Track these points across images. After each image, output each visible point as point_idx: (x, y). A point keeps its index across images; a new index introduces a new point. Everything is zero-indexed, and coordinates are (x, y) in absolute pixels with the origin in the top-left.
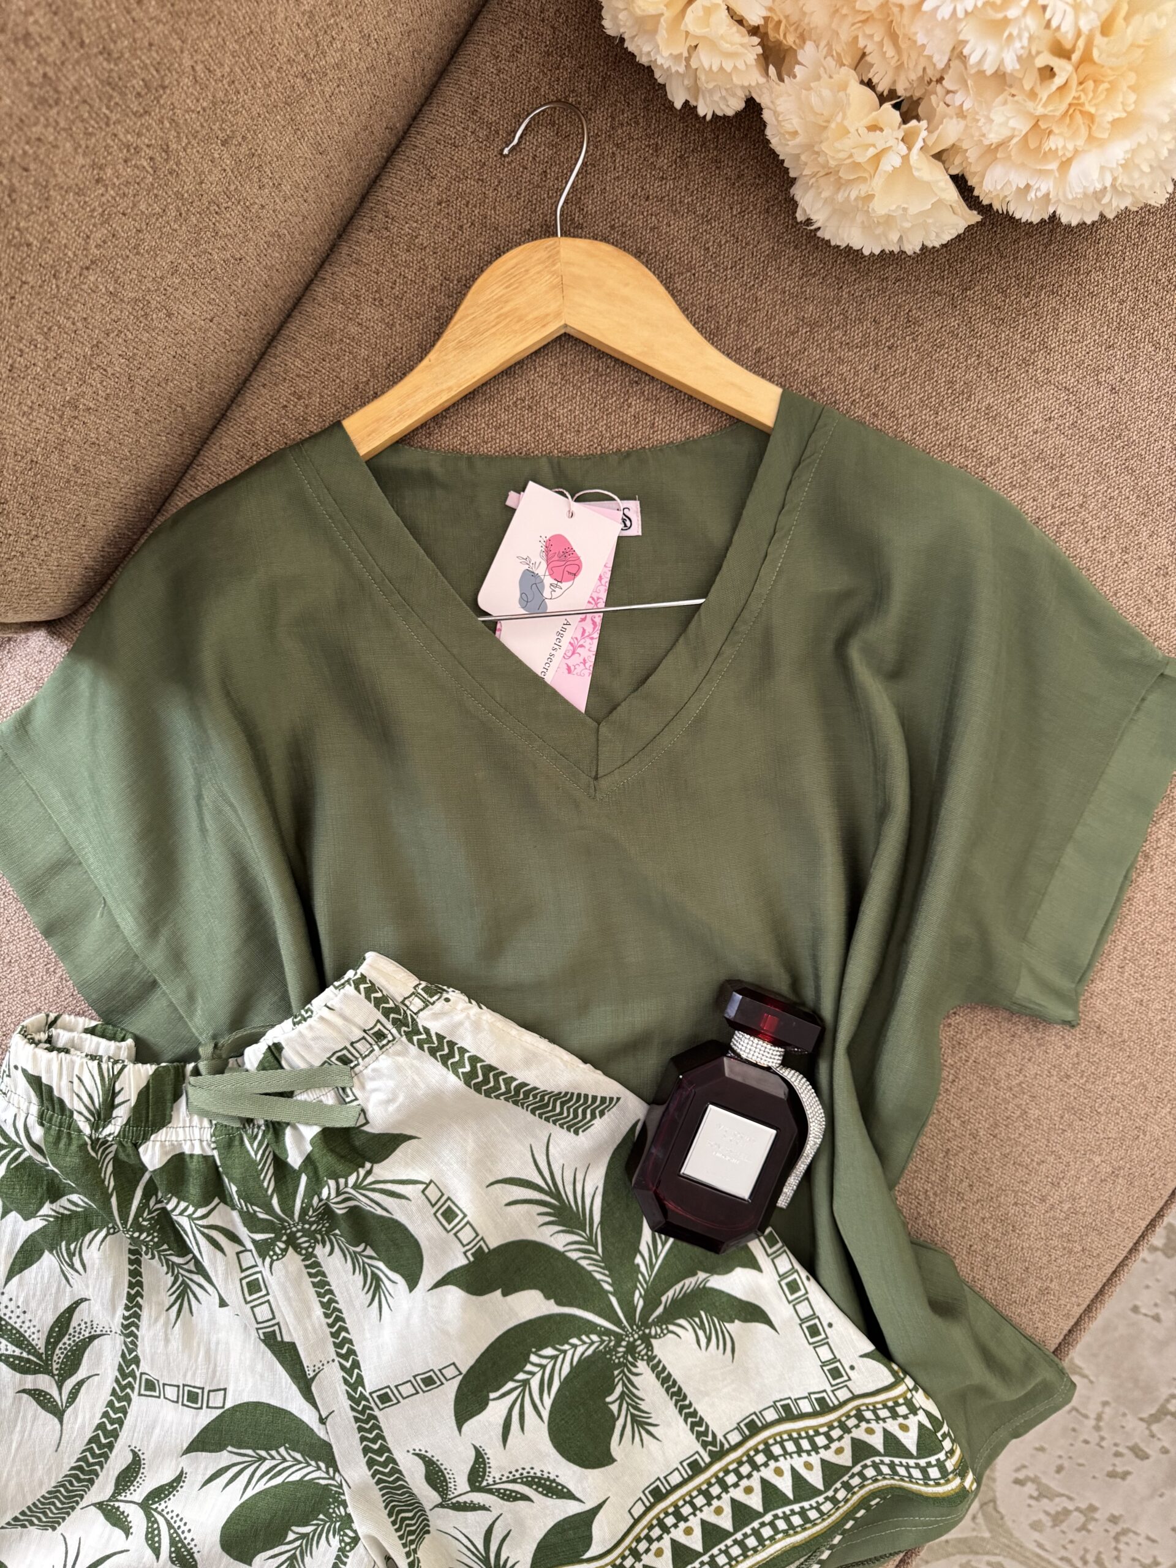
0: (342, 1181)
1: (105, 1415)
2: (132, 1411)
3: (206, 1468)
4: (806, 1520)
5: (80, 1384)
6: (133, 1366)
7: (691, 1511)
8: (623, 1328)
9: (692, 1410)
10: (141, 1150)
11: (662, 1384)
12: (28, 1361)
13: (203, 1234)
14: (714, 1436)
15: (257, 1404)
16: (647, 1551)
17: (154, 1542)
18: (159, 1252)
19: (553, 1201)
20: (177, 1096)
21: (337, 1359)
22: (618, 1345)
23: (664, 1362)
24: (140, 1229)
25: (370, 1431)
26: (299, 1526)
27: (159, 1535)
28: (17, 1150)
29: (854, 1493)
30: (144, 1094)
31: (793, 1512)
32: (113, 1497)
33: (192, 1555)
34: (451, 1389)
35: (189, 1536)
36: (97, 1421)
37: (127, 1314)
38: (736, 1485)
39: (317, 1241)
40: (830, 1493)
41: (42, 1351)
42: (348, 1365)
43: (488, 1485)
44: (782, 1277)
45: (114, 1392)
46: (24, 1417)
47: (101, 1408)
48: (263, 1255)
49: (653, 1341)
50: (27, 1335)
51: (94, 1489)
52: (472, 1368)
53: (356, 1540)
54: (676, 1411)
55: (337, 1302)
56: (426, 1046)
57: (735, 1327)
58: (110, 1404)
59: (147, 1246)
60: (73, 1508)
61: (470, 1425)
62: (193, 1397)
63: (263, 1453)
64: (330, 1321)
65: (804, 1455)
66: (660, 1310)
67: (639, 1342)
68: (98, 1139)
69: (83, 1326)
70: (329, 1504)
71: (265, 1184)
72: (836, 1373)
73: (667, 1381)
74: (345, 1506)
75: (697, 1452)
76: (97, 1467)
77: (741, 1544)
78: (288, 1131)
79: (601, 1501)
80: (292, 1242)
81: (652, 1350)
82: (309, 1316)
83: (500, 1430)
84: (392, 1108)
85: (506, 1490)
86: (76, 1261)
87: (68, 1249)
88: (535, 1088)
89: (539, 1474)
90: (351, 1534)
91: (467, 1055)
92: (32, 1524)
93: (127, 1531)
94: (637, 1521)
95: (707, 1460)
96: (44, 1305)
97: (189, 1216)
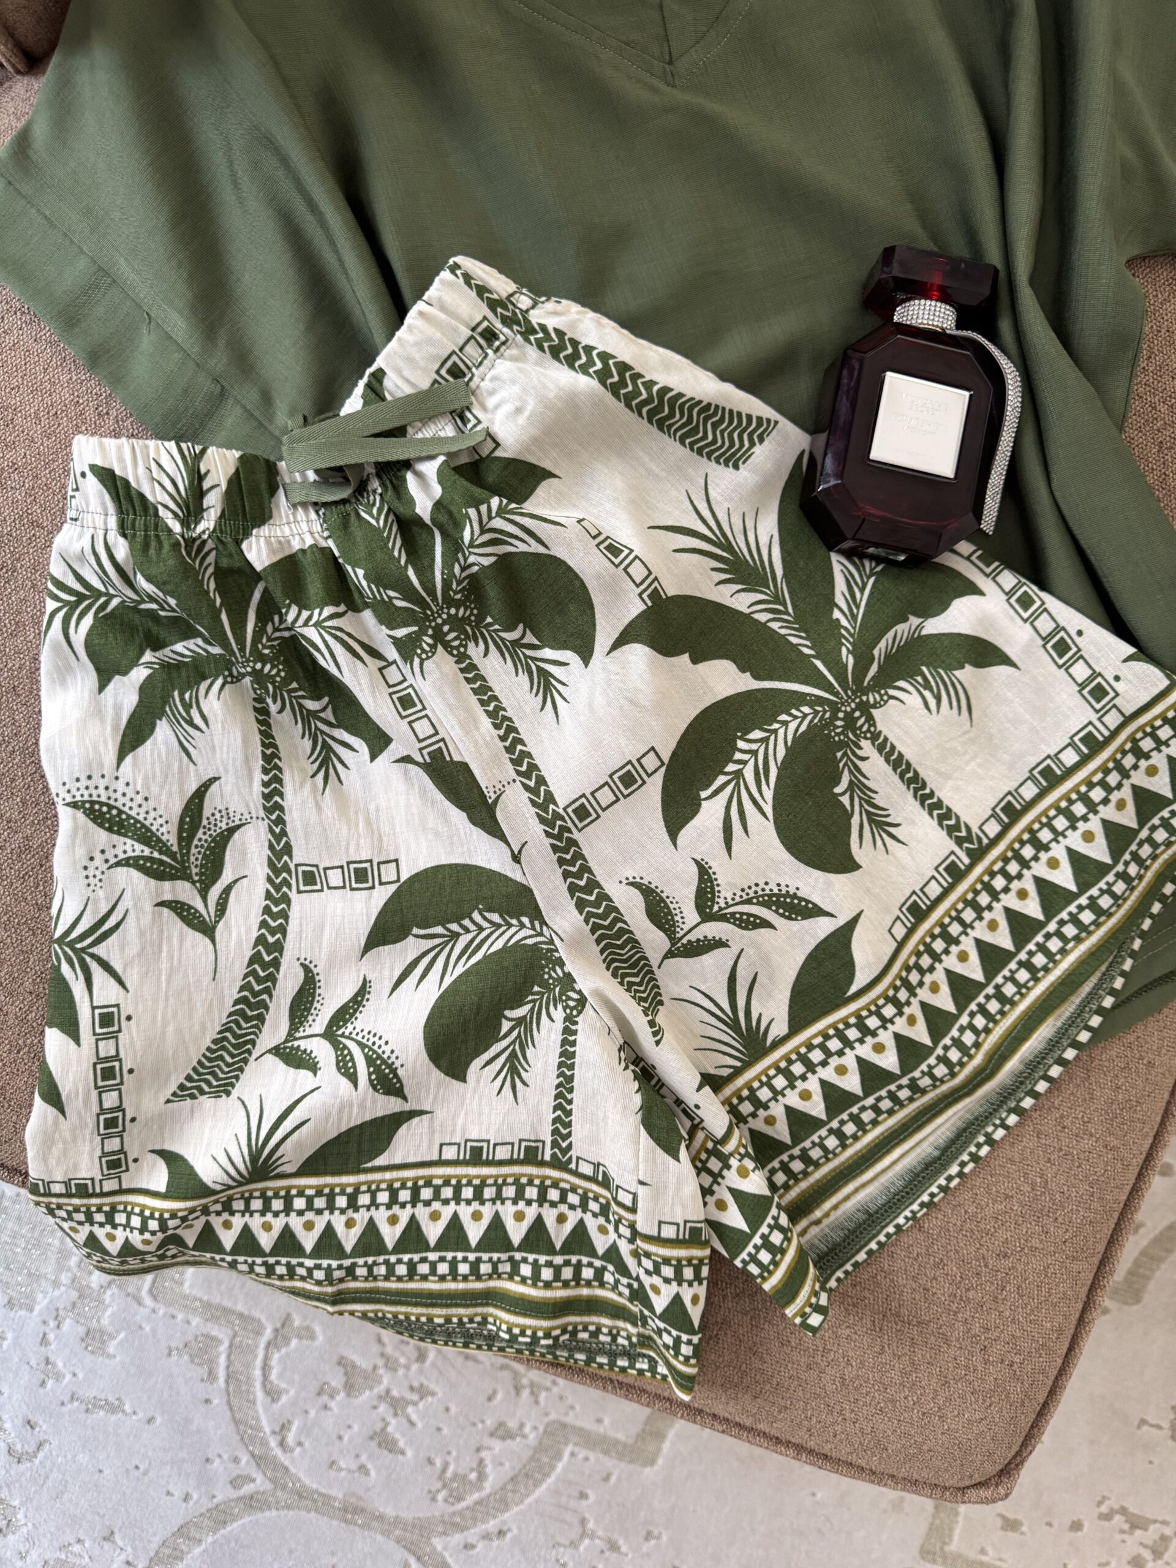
0: (483, 508)
1: (263, 924)
2: (294, 913)
3: (392, 970)
4: (1098, 911)
5: (227, 890)
6: (286, 858)
7: (960, 929)
8: (836, 694)
9: (935, 800)
10: (244, 546)
11: (895, 770)
12: (162, 862)
13: (336, 637)
14: (968, 829)
15: (437, 869)
16: (921, 984)
17: (347, 1069)
18: (289, 692)
19: (725, 554)
20: (273, 490)
21: (518, 778)
22: (834, 717)
23: (892, 739)
24: (263, 659)
25: (572, 862)
26: (512, 1008)
27: (352, 1059)
28: (103, 600)
29: (1147, 868)
30: (235, 482)
31: (1081, 908)
32: (291, 1036)
33: (394, 1071)
34: (654, 787)
35: (388, 1049)
36: (255, 934)
37: (266, 778)
38: (1006, 890)
39: (467, 637)
40: (1120, 868)
41: (175, 848)
42: (532, 784)
43: (721, 909)
44: (1009, 594)
45: (268, 896)
46: (169, 937)
47: (256, 917)
48: (407, 657)
49: (874, 712)
50: (154, 828)
51: (266, 1028)
52: (674, 754)
53: (582, 1002)
54: (917, 804)
55: (504, 709)
56: (546, 345)
57: (966, 674)
58: (267, 910)
59: (273, 683)
60: (246, 1061)
61: (687, 833)
62: (361, 876)
63: (454, 927)
64: (502, 732)
65: (1080, 824)
66: (874, 669)
67: (857, 714)
68: (194, 540)
69: (218, 816)
70: (543, 967)
71: (396, 554)
72: (1099, 693)
73: (899, 764)
74: (561, 963)
75: (953, 853)
76: (265, 996)
77: (1027, 965)
78: (410, 477)
79: (855, 914)
80: (439, 637)
81: (874, 725)
82: (477, 728)
83: (720, 836)
84: (522, 420)
85: (742, 914)
86: (194, 713)
87: (182, 700)
88: (680, 395)
89: (776, 891)
90: (575, 996)
91: (595, 353)
92: (202, 1092)
93: (313, 1068)
94: (901, 945)
95: (967, 861)
96: (167, 788)
97: (315, 625)
